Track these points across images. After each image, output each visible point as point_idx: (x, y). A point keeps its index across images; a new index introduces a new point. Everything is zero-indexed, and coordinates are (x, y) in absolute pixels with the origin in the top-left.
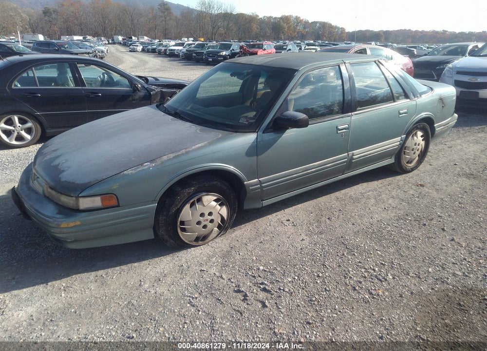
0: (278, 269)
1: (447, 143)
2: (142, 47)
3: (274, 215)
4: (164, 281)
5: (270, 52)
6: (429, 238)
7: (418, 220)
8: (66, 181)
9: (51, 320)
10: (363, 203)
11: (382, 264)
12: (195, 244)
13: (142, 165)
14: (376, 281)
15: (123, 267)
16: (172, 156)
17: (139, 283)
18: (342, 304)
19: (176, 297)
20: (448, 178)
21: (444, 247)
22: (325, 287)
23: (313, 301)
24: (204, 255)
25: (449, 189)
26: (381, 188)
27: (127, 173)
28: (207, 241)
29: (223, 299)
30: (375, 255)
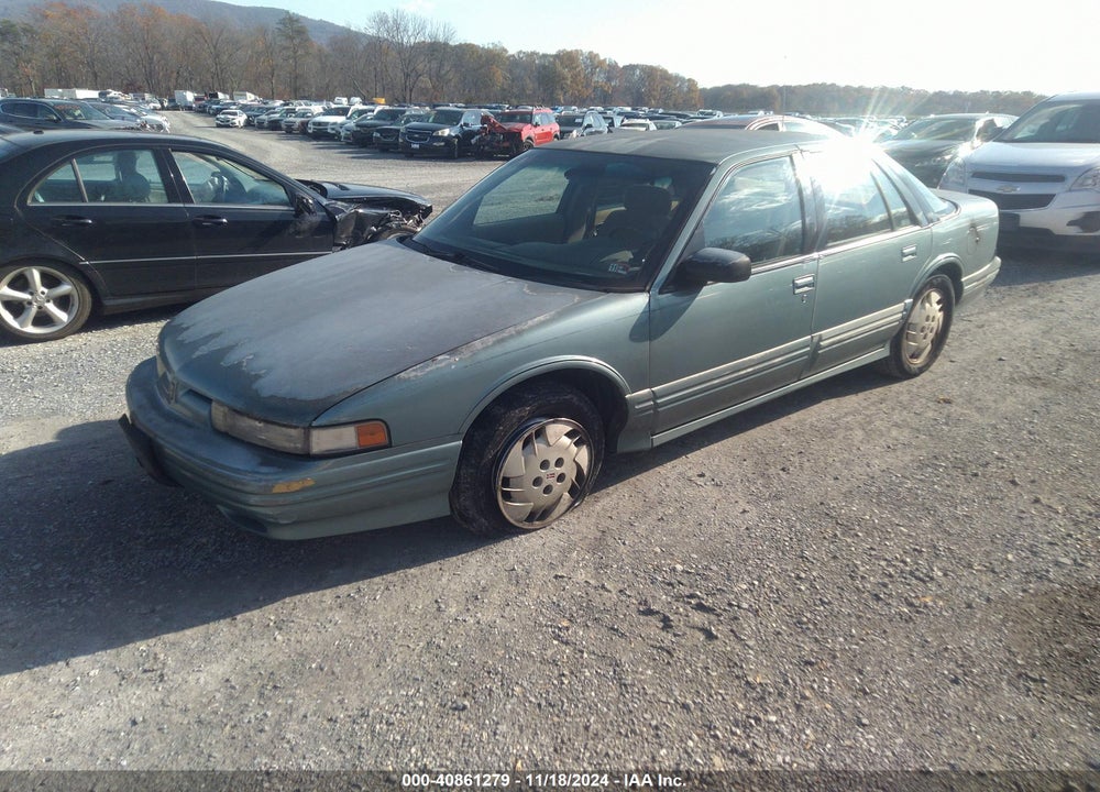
0: (714, 568)
1: (972, 318)
2: (245, 117)
3: (669, 465)
4: (486, 601)
5: (547, 129)
6: (991, 499)
7: (960, 466)
8: (272, 397)
9: (275, 687)
10: (840, 437)
11: (915, 550)
12: (526, 526)
13: (433, 359)
14: (914, 581)
15: (389, 577)
16: (491, 340)
17: (436, 606)
18: (861, 626)
19: (524, 628)
20: (993, 386)
21: (1024, 515)
22: (819, 596)
23: (805, 623)
24: (550, 548)
25: (1002, 407)
26: (866, 408)
27: (406, 376)
28: (549, 519)
29: (624, 628)
30: (896, 535)
